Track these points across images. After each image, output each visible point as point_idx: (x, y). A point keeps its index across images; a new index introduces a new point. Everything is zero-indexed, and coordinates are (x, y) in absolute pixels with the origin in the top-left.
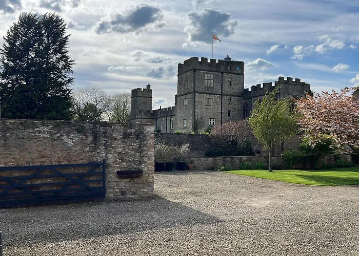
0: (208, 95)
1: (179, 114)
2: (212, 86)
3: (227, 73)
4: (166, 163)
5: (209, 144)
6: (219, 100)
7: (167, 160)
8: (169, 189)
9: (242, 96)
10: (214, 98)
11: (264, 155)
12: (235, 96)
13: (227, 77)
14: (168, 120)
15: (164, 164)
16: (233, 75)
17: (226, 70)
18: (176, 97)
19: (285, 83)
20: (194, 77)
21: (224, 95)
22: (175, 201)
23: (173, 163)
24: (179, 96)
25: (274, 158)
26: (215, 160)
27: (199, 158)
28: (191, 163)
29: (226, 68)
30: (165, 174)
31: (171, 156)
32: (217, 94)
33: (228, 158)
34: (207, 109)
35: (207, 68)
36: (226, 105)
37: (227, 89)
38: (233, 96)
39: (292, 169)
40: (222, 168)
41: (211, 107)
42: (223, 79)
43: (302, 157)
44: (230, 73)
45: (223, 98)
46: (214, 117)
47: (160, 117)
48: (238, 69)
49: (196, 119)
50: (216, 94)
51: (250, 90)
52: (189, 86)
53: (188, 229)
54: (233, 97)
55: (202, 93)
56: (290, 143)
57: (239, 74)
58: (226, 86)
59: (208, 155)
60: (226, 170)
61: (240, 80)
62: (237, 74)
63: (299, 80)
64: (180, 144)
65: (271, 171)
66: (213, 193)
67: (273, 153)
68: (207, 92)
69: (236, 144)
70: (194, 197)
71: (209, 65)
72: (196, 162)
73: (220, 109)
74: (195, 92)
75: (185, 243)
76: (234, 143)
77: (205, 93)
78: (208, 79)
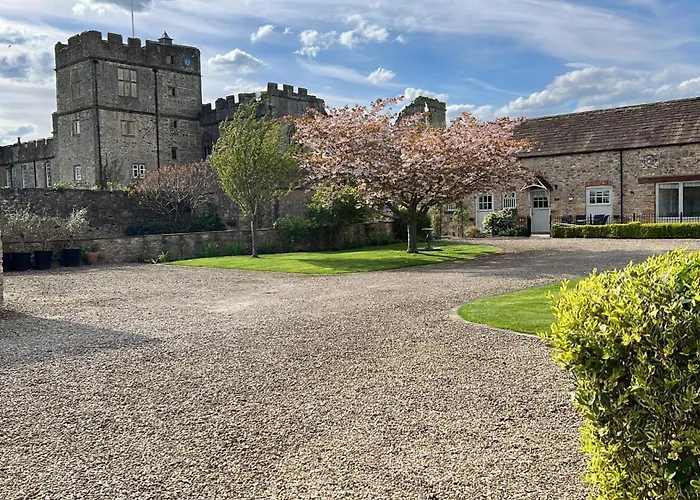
0: (127, 114)
1: (63, 154)
2: (134, 95)
3: (164, 69)
4: (35, 252)
5: (132, 211)
6: (151, 125)
7: (38, 247)
8: (41, 300)
9: (198, 120)
10: (140, 120)
11: (244, 228)
12: (185, 118)
13: (166, 78)
14: (40, 167)
15: (30, 254)
16: (179, 76)
17: (164, 63)
18: (55, 116)
19: (280, 97)
20: (95, 75)
21: (162, 115)
22: (55, 317)
23: (50, 253)
24: (60, 115)
25: (262, 233)
26: (146, 242)
27: (111, 239)
28: (94, 250)
29: (164, 59)
30: (35, 273)
31: (46, 237)
32: (148, 114)
33: (174, 237)
34: (127, 144)
35: (123, 56)
36: (166, 138)
37: (167, 104)
38: (181, 117)
39: (293, 252)
40: (161, 257)
41: (135, 140)
42: (158, 81)
43: (310, 229)
44: (173, 70)
45: (161, 121)
46: (143, 161)
47: (18, 162)
48: (187, 62)
49: (104, 164)
50: (144, 113)
51: (213, 107)
52: (83, 94)
53: (82, 359)
54: (181, 121)
55: (113, 109)
56: (290, 206)
57: (190, 74)
58: (165, 97)
59: (131, 232)
60: (169, 259)
61: (193, 86)
62: (186, 73)
63: (305, 91)
64: (66, 213)
65: (255, 256)
66: (137, 299)
67: (259, 223)
68: (124, 107)
69: (188, 210)
70: (98, 309)
71: (126, 50)
72: (105, 247)
73: (155, 145)
74: (97, 107)
75: (74, 384)
76: (185, 208)
77: (120, 110)
78: (126, 80)
